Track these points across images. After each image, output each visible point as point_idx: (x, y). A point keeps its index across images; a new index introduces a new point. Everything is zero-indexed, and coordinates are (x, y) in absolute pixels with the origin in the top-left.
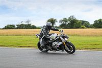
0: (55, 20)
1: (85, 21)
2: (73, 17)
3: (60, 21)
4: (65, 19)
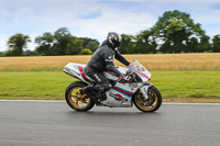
0: (26, 37)
1: (90, 40)
2: (64, 30)
3: (37, 40)
4: (48, 34)
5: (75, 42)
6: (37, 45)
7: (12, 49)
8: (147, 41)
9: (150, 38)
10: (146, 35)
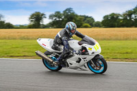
0: (43, 15)
1: (87, 17)
2: (69, 10)
3: (51, 17)
4: (58, 12)
5: (78, 19)
6: (51, 21)
7: (32, 23)
8: (131, 18)
9: (133, 16)
10: (130, 14)
